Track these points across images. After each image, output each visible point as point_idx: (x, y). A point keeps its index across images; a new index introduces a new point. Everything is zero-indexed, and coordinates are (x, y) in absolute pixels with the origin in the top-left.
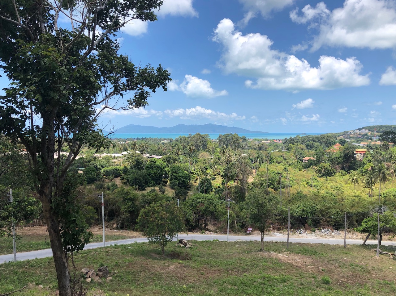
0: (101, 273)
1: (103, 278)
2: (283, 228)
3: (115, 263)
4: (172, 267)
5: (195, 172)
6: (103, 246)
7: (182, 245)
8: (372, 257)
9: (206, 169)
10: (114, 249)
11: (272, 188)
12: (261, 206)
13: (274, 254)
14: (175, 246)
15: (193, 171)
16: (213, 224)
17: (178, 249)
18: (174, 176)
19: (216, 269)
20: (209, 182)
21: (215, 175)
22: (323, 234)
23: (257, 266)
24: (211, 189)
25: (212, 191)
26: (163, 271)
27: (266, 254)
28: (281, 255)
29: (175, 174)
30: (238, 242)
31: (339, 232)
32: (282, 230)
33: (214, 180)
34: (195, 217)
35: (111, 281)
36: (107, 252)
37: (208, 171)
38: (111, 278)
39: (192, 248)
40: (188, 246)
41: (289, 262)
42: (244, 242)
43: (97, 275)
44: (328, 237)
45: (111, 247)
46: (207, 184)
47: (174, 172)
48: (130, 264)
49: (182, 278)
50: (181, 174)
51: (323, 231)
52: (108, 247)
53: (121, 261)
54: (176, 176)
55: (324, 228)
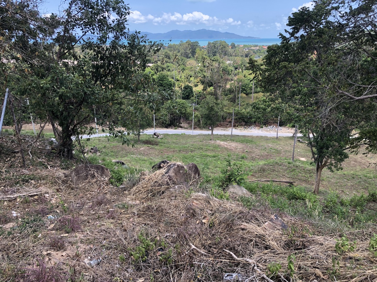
0: (92, 151)
1: (94, 154)
2: (238, 125)
3: (103, 146)
4: (142, 149)
5: (181, 79)
6: (97, 136)
7: (155, 137)
8: (291, 144)
9: (191, 77)
10: (105, 138)
11: (244, 93)
12: (211, 109)
13: (218, 142)
14: (151, 137)
15: (179, 79)
16: (188, 123)
17: (152, 139)
18: (160, 83)
19: (173, 150)
20: (190, 89)
21: (198, 83)
22: (269, 129)
23: (202, 149)
24: (192, 95)
25: (193, 96)
26: (135, 151)
27: (213, 142)
28: (222, 142)
29: (161, 82)
30: (199, 135)
31: (281, 128)
32: (237, 126)
33: (197, 87)
34: (170, 117)
35: (100, 155)
36: (99, 140)
37: (192, 79)
38: (99, 154)
39: (163, 138)
40: (160, 137)
41: (226, 146)
42: (204, 135)
43: (90, 152)
44: (272, 132)
45: (103, 137)
46: (189, 91)
47: (160, 80)
48: (114, 147)
49: (147, 154)
50: (166, 82)
51: (269, 127)
52: (100, 137)
53: (108, 145)
54: (161, 84)
55: (270, 125)
